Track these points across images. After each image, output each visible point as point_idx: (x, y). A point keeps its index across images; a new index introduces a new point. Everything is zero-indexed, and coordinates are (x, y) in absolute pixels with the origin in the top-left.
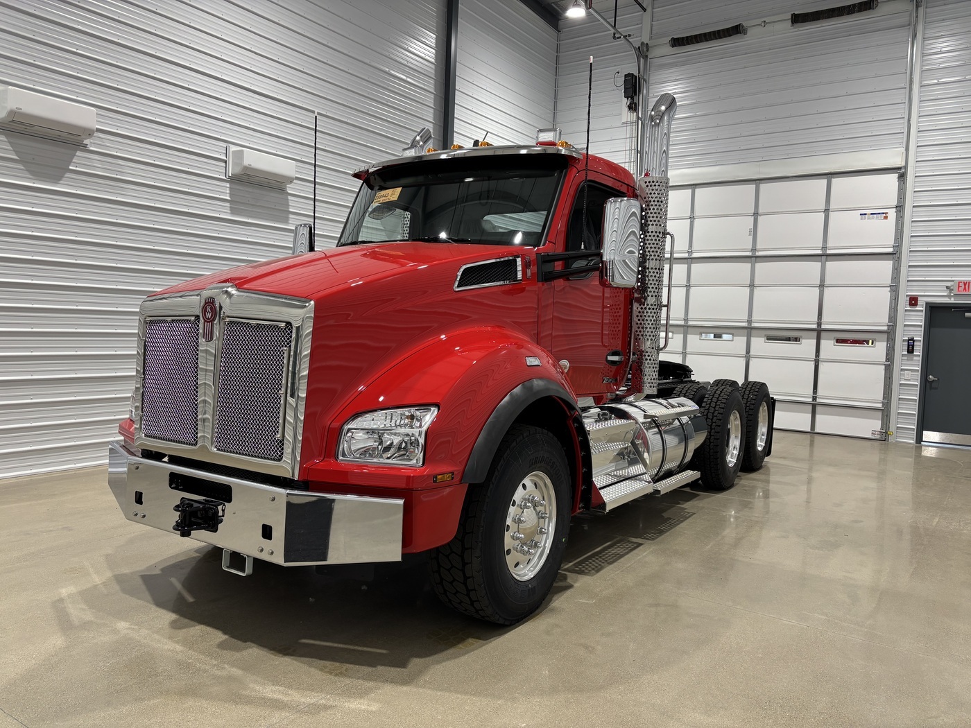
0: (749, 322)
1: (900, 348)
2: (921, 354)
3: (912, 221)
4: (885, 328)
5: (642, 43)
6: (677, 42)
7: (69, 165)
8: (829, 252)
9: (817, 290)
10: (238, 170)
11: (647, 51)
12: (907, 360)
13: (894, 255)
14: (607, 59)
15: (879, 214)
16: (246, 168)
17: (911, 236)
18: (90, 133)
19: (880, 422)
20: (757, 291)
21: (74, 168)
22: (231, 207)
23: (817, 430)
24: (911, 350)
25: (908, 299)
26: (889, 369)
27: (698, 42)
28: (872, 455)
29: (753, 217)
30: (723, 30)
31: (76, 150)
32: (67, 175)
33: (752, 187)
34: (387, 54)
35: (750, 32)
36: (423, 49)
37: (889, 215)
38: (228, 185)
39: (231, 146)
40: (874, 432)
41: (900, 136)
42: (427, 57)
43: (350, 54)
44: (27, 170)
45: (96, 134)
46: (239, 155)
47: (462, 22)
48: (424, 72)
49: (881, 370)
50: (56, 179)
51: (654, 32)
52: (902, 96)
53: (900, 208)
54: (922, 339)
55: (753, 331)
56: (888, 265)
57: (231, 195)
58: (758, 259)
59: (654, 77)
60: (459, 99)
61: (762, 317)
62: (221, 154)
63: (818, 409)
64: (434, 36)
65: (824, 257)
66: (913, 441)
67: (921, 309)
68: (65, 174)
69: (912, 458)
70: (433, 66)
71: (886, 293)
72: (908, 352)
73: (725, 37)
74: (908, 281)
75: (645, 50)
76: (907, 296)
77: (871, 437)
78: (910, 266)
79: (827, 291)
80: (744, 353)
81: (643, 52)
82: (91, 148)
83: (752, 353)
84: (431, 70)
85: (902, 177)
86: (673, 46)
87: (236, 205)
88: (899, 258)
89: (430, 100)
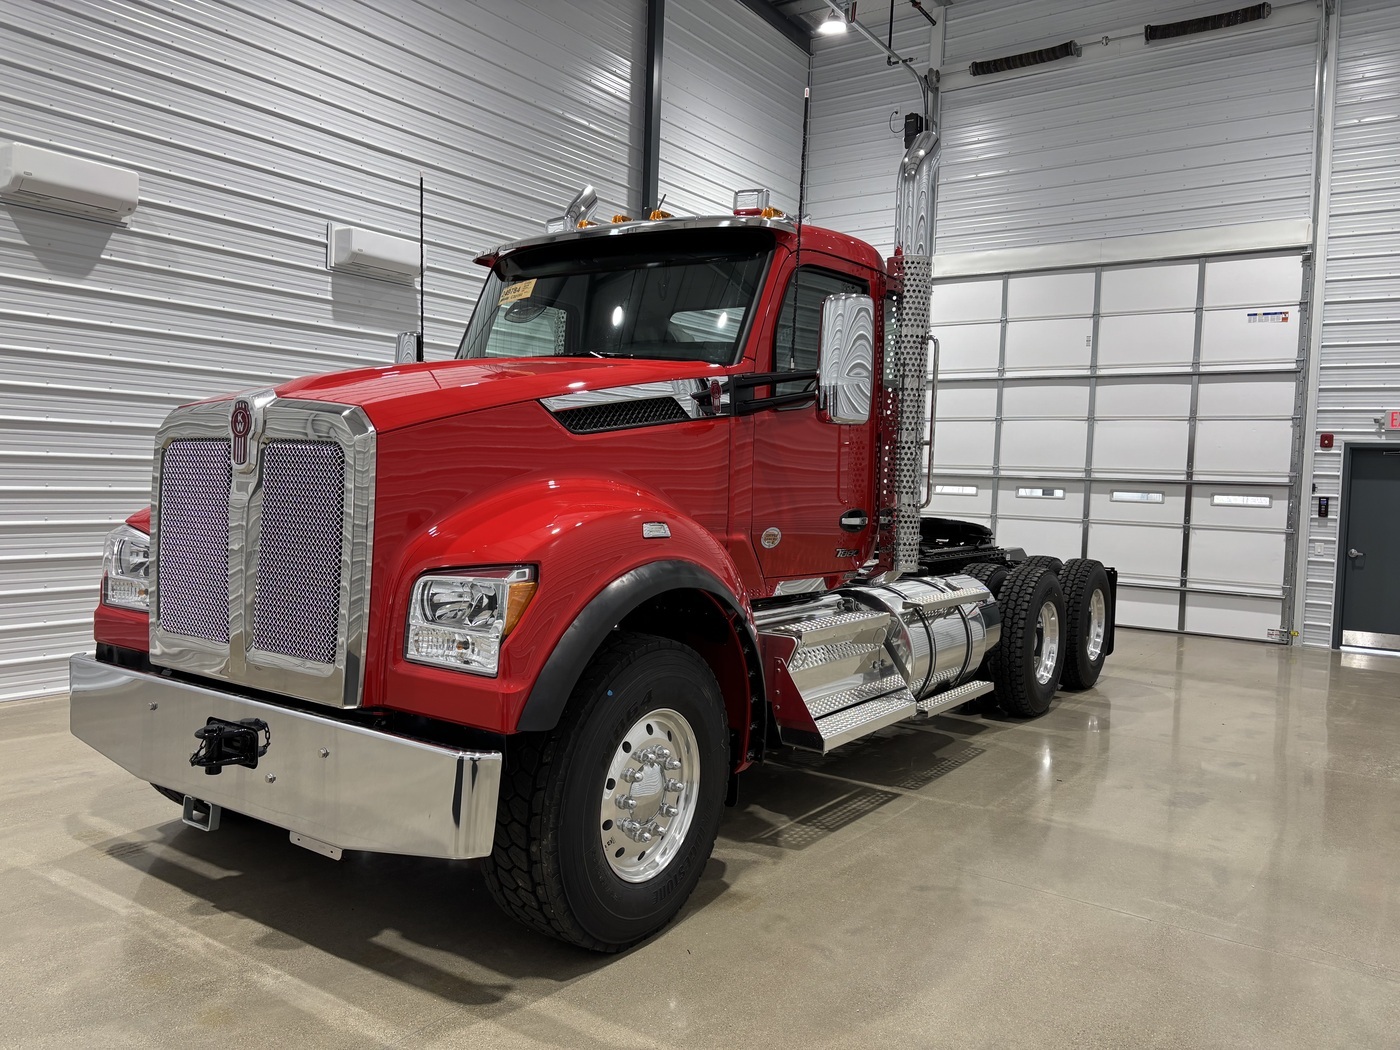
0: (1088, 471)
1: (1308, 509)
2: (1338, 518)
3: (1324, 325)
4: (1286, 480)
5: (931, 70)
6: (980, 69)
7: (101, 253)
8: (1203, 369)
9: (1186, 426)
10: (344, 258)
11: (938, 81)
12: (1319, 526)
13: (1298, 374)
14: (879, 94)
15: (1276, 313)
16: (355, 255)
17: (1323, 347)
18: (130, 207)
19: (1280, 617)
20: (1099, 427)
21: (108, 257)
22: (333, 311)
23: (1188, 629)
24: (1323, 512)
25: (1319, 437)
26: (1292, 539)
27: (1010, 68)
28: (1268, 665)
29: (1092, 320)
30: (1047, 50)
31: (111, 233)
32: (98, 267)
33: (1091, 276)
34: (560, 90)
35: (1086, 53)
36: (615, 83)
37: (1289, 316)
38: (330, 279)
39: (334, 223)
40: (1271, 632)
41: (1306, 201)
42: (618, 94)
43: (506, 91)
44: (40, 261)
45: (139, 208)
46: (345, 236)
47: (668, 41)
48: (613, 115)
49: (1280, 541)
50: (82, 273)
51: (947, 54)
52: (1308, 142)
53: (1305, 306)
54: (1339, 496)
55: (1094, 485)
56: (1288, 388)
57: (334, 293)
58: (1099, 380)
59: (947, 118)
60: (665, 152)
61: (1105, 465)
62: (319, 234)
63: (1189, 598)
64: (629, 63)
65: (1196, 376)
66: (1328, 645)
67: (1338, 452)
68: (94, 265)
69: (1326, 669)
70: (627, 107)
71: (1287, 429)
72: (1319, 515)
73: (1050, 60)
74: (1319, 411)
75: (935, 79)
76: (1317, 433)
77: (1265, 637)
78: (1321, 390)
79: (1200, 426)
80: (1081, 516)
81: (931, 82)
82: (132, 229)
83: (1092, 516)
84: (624, 111)
85: (1308, 261)
86: (974, 75)
87: (340, 307)
88: (1305, 378)
89: (623, 155)
